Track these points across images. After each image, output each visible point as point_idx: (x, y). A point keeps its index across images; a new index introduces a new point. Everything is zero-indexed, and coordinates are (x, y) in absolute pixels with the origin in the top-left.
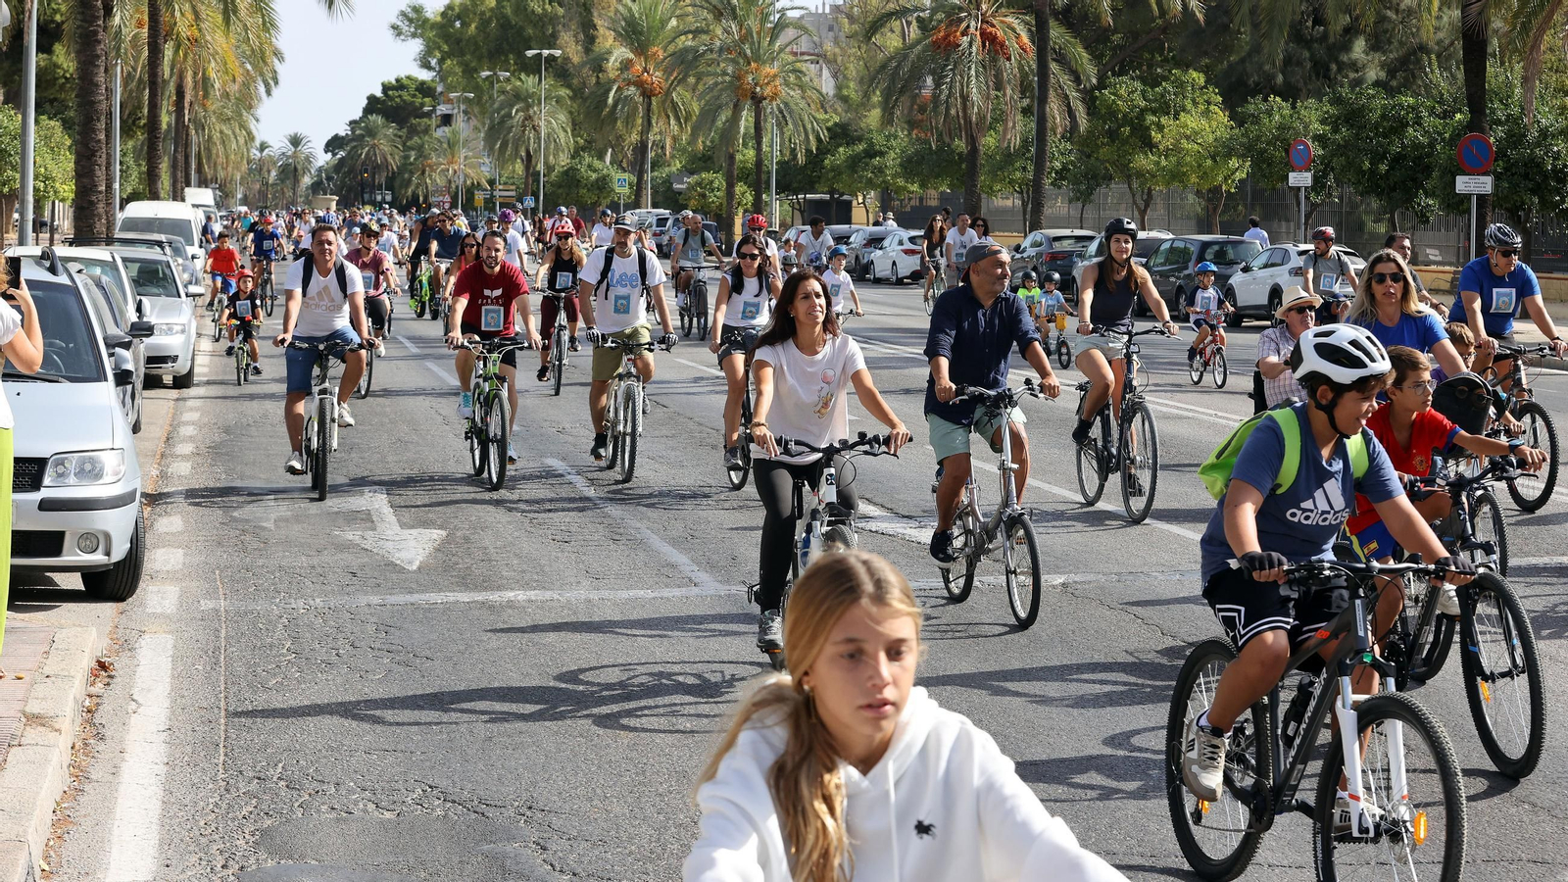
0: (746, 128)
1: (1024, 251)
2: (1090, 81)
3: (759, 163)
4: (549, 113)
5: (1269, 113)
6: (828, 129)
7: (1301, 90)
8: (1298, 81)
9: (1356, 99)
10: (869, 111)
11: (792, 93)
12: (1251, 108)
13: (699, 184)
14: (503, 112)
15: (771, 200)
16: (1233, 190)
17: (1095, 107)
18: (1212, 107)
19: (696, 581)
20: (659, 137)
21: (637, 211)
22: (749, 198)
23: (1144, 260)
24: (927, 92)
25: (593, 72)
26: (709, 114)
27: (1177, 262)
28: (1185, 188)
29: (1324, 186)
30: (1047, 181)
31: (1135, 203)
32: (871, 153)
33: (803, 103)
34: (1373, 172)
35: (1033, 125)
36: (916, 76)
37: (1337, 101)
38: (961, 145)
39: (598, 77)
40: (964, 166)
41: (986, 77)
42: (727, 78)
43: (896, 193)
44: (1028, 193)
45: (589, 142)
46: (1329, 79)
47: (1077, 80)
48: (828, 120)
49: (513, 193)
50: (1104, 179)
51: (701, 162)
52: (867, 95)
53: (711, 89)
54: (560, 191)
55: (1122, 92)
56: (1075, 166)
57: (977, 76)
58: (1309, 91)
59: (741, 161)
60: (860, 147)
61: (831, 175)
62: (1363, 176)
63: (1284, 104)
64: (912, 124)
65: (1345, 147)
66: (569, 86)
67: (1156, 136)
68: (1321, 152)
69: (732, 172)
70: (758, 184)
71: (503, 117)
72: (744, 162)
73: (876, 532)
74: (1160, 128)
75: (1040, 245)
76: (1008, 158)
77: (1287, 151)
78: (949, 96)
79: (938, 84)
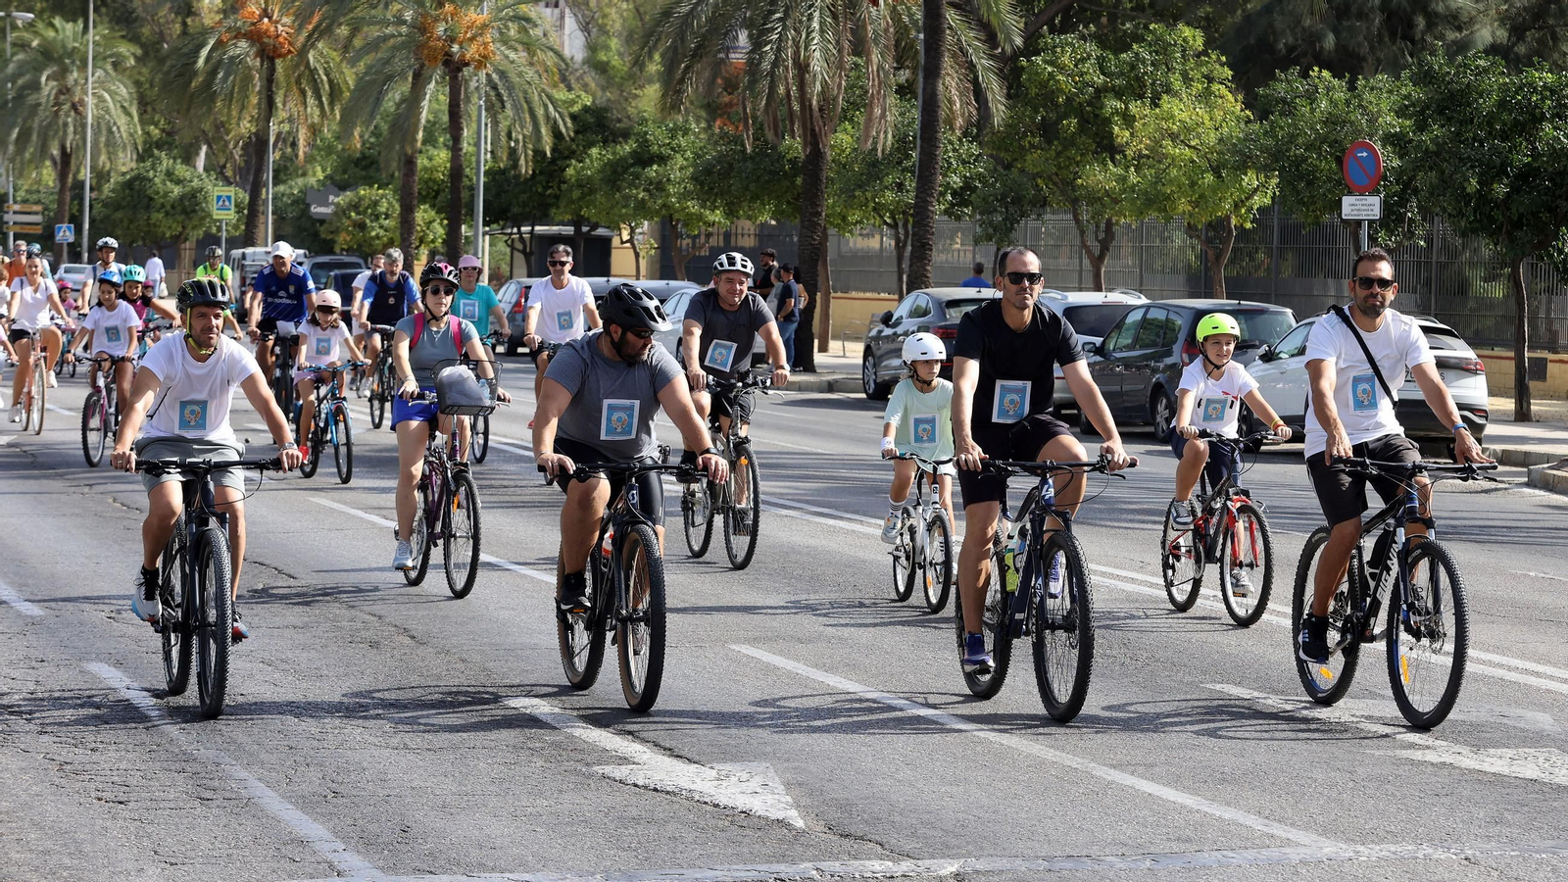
0: (435, 113)
1: (897, 323)
2: (1011, 41)
3: (456, 172)
4: (101, 83)
5: (1311, 97)
6: (573, 117)
7: (1364, 59)
8: (1360, 45)
9: (1457, 74)
10: (641, 87)
11: (512, 55)
12: (1280, 89)
13: (355, 206)
14: (20, 82)
15: (476, 235)
16: (1248, 225)
17: (1020, 85)
18: (1215, 87)
19: (342, 867)
20: (286, 127)
21: (249, 250)
22: (439, 230)
23: (1098, 340)
24: (738, 58)
25: (177, 14)
26: (371, 88)
27: (1154, 344)
28: (1168, 219)
29: (1401, 219)
30: (938, 208)
31: (1084, 245)
32: (644, 157)
33: (530, 74)
34: (1483, 197)
35: (916, 114)
36: (719, 30)
37: (1425, 78)
38: (794, 145)
39: (184, 24)
40: (799, 181)
41: (836, 33)
42: (404, 29)
43: (686, 225)
44: (905, 225)
45: (169, 134)
46: (1413, 42)
47: (991, 39)
48: (573, 102)
49: (38, 218)
50: (1033, 203)
51: (359, 169)
52: (638, 63)
53: (373, 46)
54: (119, 215)
55: (1065, 59)
56: (985, 183)
57: (822, 31)
58: (1379, 61)
59: (425, 169)
60: (627, 148)
61: (576, 194)
62: (1467, 204)
63: (1336, 82)
64: (713, 110)
65: (1437, 154)
66: (134, 38)
67: (1123, 136)
68: (1396, 163)
69: (411, 188)
70: (455, 210)
71: (24, 87)
72: (432, 170)
73: (646, 787)
74: (1128, 120)
75: (925, 313)
76: (873, 168)
77: (1339, 161)
78: (775, 64)
79: (757, 44)
